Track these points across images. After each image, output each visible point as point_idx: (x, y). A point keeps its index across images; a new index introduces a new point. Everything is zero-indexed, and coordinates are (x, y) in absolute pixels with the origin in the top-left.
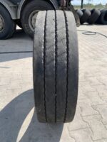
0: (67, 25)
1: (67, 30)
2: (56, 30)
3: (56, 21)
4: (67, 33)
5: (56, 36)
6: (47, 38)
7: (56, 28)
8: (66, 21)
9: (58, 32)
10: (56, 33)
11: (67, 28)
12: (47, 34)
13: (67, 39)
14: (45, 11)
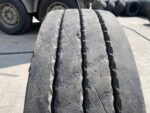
0: (109, 49)
1: (112, 65)
2: (84, 65)
3: (83, 37)
4: (113, 74)
5: (85, 83)
6: (60, 89)
7: (84, 57)
8: (106, 37)
9: (89, 70)
10: (85, 74)
11: (111, 58)
12: (61, 78)
13: (116, 94)
14: (62, 11)
